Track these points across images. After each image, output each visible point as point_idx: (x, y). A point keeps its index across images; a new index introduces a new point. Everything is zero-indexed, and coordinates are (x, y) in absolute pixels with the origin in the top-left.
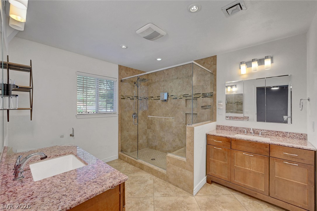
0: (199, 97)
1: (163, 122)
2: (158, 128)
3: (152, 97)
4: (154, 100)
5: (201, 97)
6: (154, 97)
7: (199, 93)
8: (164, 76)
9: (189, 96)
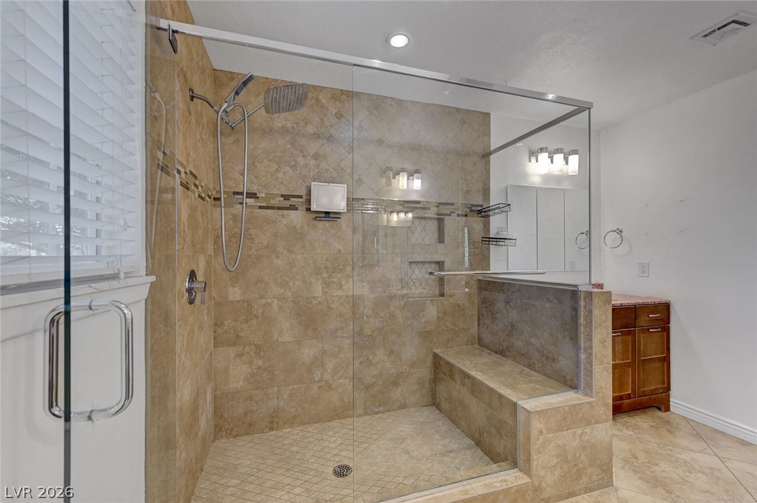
0: (449, 212)
1: (315, 302)
2: (286, 331)
3: (252, 195)
4: (260, 207)
5: (455, 215)
6: (261, 195)
7: (449, 202)
8: (322, 120)
9: (421, 208)
